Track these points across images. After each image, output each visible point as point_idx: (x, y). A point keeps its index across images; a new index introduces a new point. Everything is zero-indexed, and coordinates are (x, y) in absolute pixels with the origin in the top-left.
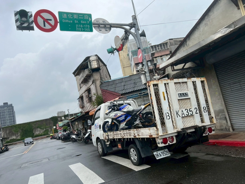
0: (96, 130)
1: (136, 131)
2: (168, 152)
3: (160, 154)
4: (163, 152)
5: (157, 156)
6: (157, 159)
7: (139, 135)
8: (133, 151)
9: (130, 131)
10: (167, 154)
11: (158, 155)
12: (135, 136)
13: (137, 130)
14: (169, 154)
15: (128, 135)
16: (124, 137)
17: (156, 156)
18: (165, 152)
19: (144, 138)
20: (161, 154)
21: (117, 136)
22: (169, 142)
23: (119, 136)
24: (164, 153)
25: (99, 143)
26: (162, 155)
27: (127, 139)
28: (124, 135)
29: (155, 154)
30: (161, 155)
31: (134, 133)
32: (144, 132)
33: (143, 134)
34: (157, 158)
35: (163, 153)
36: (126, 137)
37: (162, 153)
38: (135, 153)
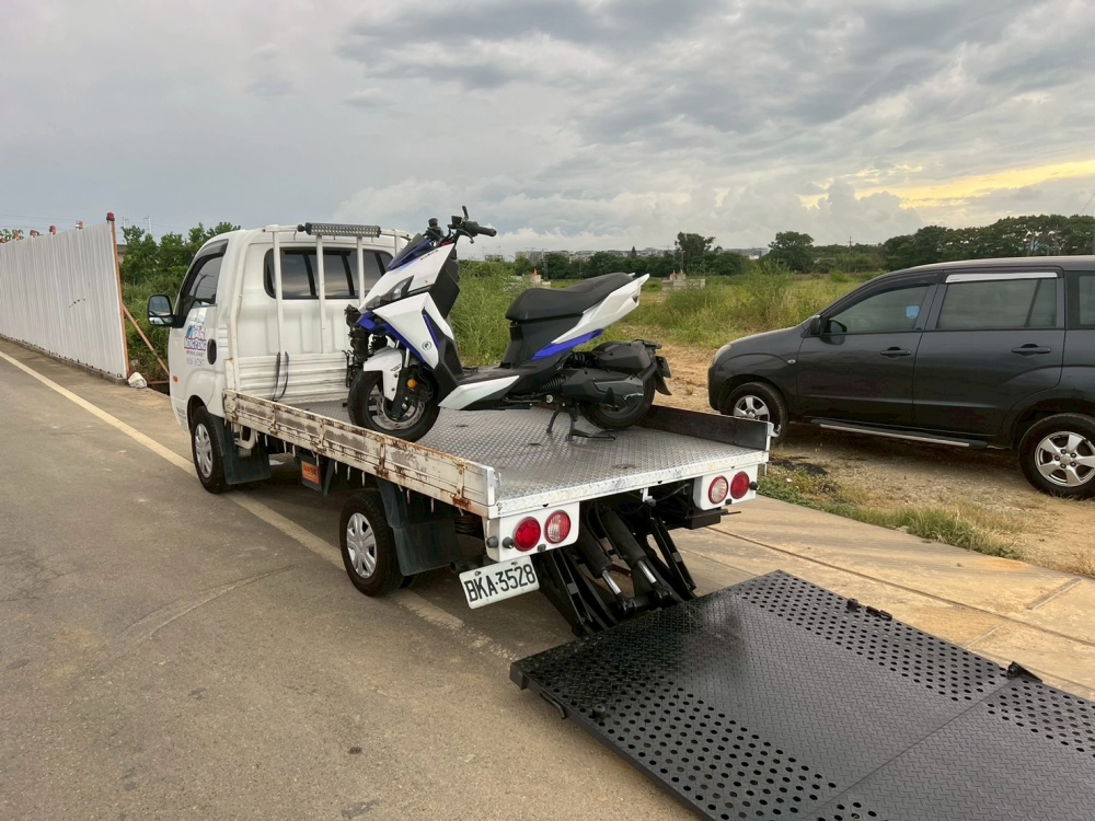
0: (190, 356)
1: (394, 450)
2: (531, 572)
3: (489, 582)
4: (506, 572)
5: (474, 590)
6: (473, 605)
7: (406, 472)
8: (365, 527)
9: (360, 433)
10: (524, 580)
11: (480, 587)
12: (381, 468)
13: (395, 445)
14: (531, 579)
15: (348, 451)
16: (329, 454)
17: (470, 591)
18: (516, 570)
19: (427, 499)
20: (495, 579)
21: (296, 433)
22: (542, 541)
23: (301, 435)
24: (510, 574)
25: (201, 429)
26: (498, 587)
27: (343, 466)
28: (331, 444)
29: (466, 583)
30: (494, 589)
31: (378, 454)
32: (430, 471)
33: (423, 478)
34: (472, 600)
35: (504, 577)
36: (337, 456)
37: (501, 574)
38: (372, 540)
